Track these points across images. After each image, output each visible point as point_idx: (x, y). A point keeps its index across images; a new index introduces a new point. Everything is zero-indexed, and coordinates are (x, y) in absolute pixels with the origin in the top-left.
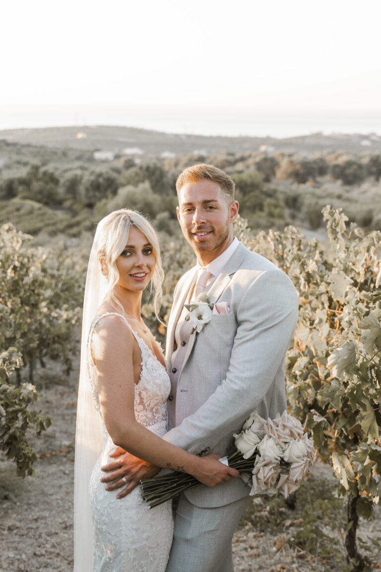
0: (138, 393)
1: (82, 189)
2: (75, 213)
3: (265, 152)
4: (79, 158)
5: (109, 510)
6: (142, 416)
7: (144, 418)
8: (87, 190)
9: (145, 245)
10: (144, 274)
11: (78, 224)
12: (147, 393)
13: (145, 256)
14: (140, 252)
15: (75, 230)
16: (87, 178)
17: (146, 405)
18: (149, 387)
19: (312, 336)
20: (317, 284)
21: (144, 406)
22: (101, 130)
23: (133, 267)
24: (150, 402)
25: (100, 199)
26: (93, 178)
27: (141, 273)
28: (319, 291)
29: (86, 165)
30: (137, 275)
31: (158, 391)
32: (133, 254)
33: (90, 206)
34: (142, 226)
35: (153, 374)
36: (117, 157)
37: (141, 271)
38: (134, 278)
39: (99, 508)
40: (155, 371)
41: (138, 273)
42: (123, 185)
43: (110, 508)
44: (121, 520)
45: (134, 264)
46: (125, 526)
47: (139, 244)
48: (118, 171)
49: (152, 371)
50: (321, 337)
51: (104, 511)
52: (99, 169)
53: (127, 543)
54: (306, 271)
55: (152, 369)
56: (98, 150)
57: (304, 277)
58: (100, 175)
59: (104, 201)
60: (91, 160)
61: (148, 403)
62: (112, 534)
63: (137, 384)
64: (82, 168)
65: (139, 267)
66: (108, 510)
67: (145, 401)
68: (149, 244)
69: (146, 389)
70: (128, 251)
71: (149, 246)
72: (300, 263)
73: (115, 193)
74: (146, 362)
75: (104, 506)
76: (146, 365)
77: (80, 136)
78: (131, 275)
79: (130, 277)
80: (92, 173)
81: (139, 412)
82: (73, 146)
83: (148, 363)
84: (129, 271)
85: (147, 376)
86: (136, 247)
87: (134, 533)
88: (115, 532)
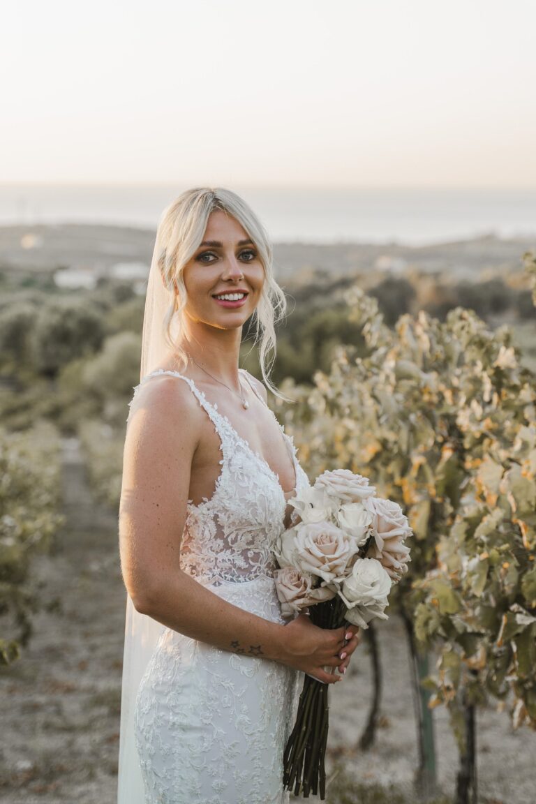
0: (212, 516)
1: (33, 341)
2: (19, 388)
3: (388, 272)
4: (28, 283)
5: (156, 731)
6: (223, 560)
7: (228, 564)
8: (45, 343)
9: (241, 243)
10: (241, 296)
11: (26, 407)
12: (229, 517)
13: (242, 264)
14: (231, 254)
15: (21, 419)
16: (44, 319)
17: (229, 540)
18: (232, 506)
19: (509, 475)
20: (516, 389)
21: (226, 541)
22: (70, 231)
23: (219, 281)
24: (237, 535)
25: (68, 360)
26: (55, 319)
27: (233, 292)
28: (520, 400)
29: (43, 296)
30: (227, 297)
31: (251, 516)
32: (220, 258)
33: (50, 373)
34: (235, 209)
35: (241, 484)
36: (102, 282)
37: (233, 288)
38: (220, 303)
39: (142, 727)
40: (246, 478)
41: (228, 293)
42: (113, 333)
43: (158, 727)
44: (174, 750)
45: (220, 276)
46: (180, 760)
47: (230, 238)
48: (104, 307)
49: (240, 477)
50: (525, 475)
51: (149, 732)
52: (66, 303)
53: (183, 793)
54: (495, 365)
55: (241, 474)
56: (63, 268)
57: (489, 377)
58: (69, 314)
59: (76, 365)
60: (51, 287)
61: (233, 536)
62: (159, 775)
63: (210, 500)
64: (35, 302)
65: (230, 281)
66: (154, 731)
67: (226, 531)
68: (250, 241)
69: (225, 510)
70: (208, 253)
71: (250, 245)
72: (484, 350)
73: (98, 347)
74: (230, 460)
75: (148, 724)
76: (230, 465)
77: (30, 242)
78: (214, 296)
79: (212, 300)
80: (54, 310)
81: (217, 553)
82: (16, 260)
83: (234, 461)
84: (211, 289)
85: (230, 486)
86: (224, 245)
87: (195, 775)
88: (164, 771)
